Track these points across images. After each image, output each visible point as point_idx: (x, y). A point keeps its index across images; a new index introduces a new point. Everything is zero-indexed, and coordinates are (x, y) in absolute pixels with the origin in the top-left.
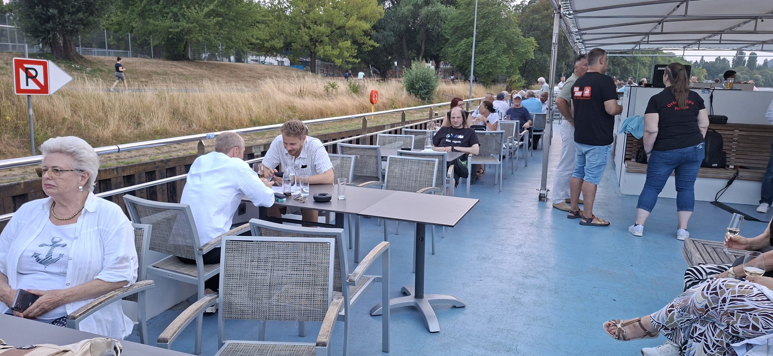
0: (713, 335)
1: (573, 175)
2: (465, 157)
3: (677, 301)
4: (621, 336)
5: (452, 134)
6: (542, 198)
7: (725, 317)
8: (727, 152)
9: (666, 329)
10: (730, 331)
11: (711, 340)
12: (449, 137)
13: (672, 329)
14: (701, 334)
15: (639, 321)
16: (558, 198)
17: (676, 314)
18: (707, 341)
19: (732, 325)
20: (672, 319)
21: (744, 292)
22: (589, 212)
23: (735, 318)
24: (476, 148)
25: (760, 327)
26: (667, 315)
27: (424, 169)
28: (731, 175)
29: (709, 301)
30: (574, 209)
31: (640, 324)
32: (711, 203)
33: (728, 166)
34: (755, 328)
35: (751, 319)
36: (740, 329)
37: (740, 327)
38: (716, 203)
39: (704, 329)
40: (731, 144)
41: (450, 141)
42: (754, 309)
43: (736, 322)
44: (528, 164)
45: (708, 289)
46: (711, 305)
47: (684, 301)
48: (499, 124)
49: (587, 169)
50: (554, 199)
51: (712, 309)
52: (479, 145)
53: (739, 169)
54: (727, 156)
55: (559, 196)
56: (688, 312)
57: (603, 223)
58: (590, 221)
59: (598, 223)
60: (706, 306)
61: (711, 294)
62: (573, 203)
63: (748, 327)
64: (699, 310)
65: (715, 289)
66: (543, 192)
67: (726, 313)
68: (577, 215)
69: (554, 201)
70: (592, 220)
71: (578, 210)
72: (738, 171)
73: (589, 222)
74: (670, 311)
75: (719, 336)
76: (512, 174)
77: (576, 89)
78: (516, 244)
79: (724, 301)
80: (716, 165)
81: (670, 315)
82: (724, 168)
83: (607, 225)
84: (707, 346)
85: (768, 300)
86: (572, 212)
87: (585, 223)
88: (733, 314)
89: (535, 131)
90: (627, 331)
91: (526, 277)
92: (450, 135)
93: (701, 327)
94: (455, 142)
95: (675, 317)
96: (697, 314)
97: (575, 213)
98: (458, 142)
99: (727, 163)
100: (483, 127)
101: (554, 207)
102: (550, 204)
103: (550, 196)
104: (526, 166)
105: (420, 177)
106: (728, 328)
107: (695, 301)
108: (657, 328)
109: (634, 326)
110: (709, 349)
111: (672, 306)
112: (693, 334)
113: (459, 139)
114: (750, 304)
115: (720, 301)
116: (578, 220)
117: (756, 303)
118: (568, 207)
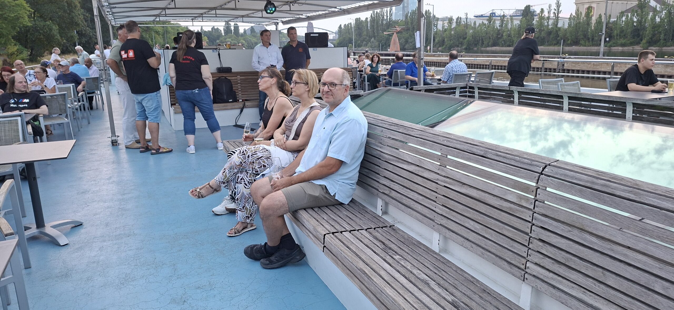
0: (247, 177)
1: (137, 119)
2: (36, 118)
3: (227, 166)
4: (200, 196)
5: (15, 99)
6: (114, 143)
7: (250, 165)
8: (236, 91)
9: (224, 183)
10: (254, 172)
11: (247, 180)
12: (12, 102)
13: (227, 182)
14: (241, 179)
15: (209, 184)
16: (129, 140)
17: (227, 173)
18: (245, 182)
19: (255, 169)
20: (226, 176)
21: (256, 150)
22: (156, 144)
23: (255, 164)
24: (44, 109)
25: (266, 165)
26: (223, 175)
28: (241, 106)
29: (242, 159)
30: (144, 144)
31: (210, 186)
32: (234, 126)
33: (238, 100)
34: (264, 166)
35: (261, 162)
36: (258, 169)
37: (258, 168)
38: (236, 126)
39: (242, 175)
40: (237, 86)
41: (16, 106)
42: (262, 156)
43: (256, 166)
44: (91, 121)
45: (240, 153)
46: (243, 161)
47: (230, 164)
48: (56, 88)
49: (148, 113)
50: (126, 142)
51: (244, 163)
52: (47, 106)
53: (245, 102)
54: (237, 94)
55: (130, 138)
56: (233, 169)
57: (168, 150)
58: (158, 150)
59: (165, 150)
60: (241, 163)
61: (242, 155)
62: (142, 142)
63: (261, 167)
64: (238, 166)
65: (243, 152)
66: (114, 138)
67: (250, 162)
68: (147, 149)
69: (126, 143)
70: (159, 149)
71: (147, 145)
72: (245, 103)
73: (158, 151)
74: (224, 172)
75: (250, 177)
76: (79, 131)
77: (123, 53)
78: (107, 178)
79: (248, 157)
80: (231, 100)
81: (224, 174)
82: (236, 102)
83: (171, 151)
84: (246, 184)
85: (267, 150)
86: (142, 148)
87: (154, 153)
88: (253, 163)
89: (88, 93)
90: (203, 192)
91: (124, 194)
92: (14, 100)
93: (241, 175)
94: (22, 106)
95: (227, 174)
96: (237, 168)
97: (146, 148)
98: (24, 105)
99: (238, 99)
100: (43, 91)
101: (127, 148)
102: (122, 147)
103: (120, 140)
104: (89, 123)
105: (5, 136)
106: (253, 171)
107: (235, 162)
108: (219, 184)
109: (207, 188)
110: (247, 185)
111: (225, 169)
112: (238, 181)
113: (25, 103)
114: (260, 155)
115: (247, 157)
116: (150, 152)
117: (262, 154)
118: (139, 145)
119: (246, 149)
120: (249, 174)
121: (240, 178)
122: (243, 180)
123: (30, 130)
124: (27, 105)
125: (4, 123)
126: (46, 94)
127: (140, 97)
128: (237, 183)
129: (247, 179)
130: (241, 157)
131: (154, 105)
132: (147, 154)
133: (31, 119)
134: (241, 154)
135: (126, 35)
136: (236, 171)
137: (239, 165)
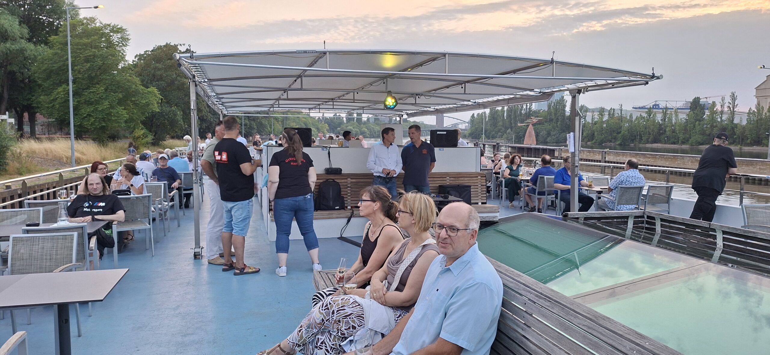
0: (330, 341)
1: (223, 230)
2: (109, 225)
3: (304, 322)
5: (90, 202)
6: (197, 256)
7: (335, 324)
8: (345, 196)
9: (299, 346)
10: (340, 335)
11: (329, 345)
13: (303, 345)
14: (322, 343)
15: (279, 346)
16: (213, 253)
17: (304, 332)
18: (326, 347)
19: (340, 330)
20: (302, 337)
22: (241, 262)
23: (341, 324)
24: (120, 214)
25: (356, 326)
26: (298, 334)
27: (59, 245)
28: (349, 214)
29: (324, 316)
30: (228, 261)
31: (281, 348)
32: (338, 238)
33: (347, 207)
34: (354, 328)
35: (350, 322)
36: (345, 331)
37: (345, 329)
38: (342, 238)
39: (323, 338)
40: (346, 190)
41: (89, 210)
42: (352, 313)
43: (342, 327)
44: (181, 223)
45: (322, 307)
46: (325, 318)
47: (308, 320)
48: (144, 186)
49: (234, 224)
50: (208, 255)
51: (327, 321)
52: (125, 211)
53: (354, 209)
55: (213, 251)
56: (312, 328)
57: (254, 270)
58: (243, 270)
59: (250, 270)
60: (323, 320)
61: (325, 310)
62: (226, 256)
63: (349, 328)
64: (318, 324)
65: (327, 305)
66: (197, 250)
67: (335, 321)
68: (230, 267)
69: (209, 257)
70: (244, 269)
71: (231, 262)
72: (353, 211)
73: (242, 272)
74: (300, 331)
75: (334, 340)
76: (165, 236)
77: (217, 154)
78: (173, 307)
79: (333, 313)
80: (338, 207)
81: (300, 334)
82: (344, 209)
83: (257, 272)
84: (327, 350)
85: (359, 305)
86: (226, 265)
87: (238, 273)
88: (339, 321)
89: (185, 190)
91: (185, 336)
92: (89, 203)
93: (322, 337)
94: (96, 210)
95: (304, 334)
96: (317, 327)
97: (229, 266)
98: (99, 210)
100: (127, 192)
101: (209, 263)
102: (205, 261)
104: (179, 226)
105: (56, 255)
106: (338, 332)
107: (315, 318)
108: (293, 347)
109: (277, 352)
110: (328, 352)
111: (301, 327)
112: (317, 344)
113: (100, 207)
114: (348, 311)
115: (331, 314)
116: (232, 272)
117: (352, 309)
118: (222, 261)
119: (331, 302)
120: (333, 337)
121: (320, 342)
122: (324, 345)
123: (92, 244)
124: (101, 210)
125: (58, 239)
126: (132, 195)
127: (230, 205)
128: (316, 347)
129: (330, 343)
130: (323, 312)
131: (243, 216)
132: (230, 274)
133: (103, 227)
134: (324, 308)
135: (223, 132)
136: (315, 331)
137: (320, 324)
